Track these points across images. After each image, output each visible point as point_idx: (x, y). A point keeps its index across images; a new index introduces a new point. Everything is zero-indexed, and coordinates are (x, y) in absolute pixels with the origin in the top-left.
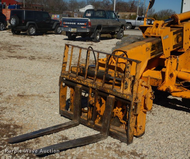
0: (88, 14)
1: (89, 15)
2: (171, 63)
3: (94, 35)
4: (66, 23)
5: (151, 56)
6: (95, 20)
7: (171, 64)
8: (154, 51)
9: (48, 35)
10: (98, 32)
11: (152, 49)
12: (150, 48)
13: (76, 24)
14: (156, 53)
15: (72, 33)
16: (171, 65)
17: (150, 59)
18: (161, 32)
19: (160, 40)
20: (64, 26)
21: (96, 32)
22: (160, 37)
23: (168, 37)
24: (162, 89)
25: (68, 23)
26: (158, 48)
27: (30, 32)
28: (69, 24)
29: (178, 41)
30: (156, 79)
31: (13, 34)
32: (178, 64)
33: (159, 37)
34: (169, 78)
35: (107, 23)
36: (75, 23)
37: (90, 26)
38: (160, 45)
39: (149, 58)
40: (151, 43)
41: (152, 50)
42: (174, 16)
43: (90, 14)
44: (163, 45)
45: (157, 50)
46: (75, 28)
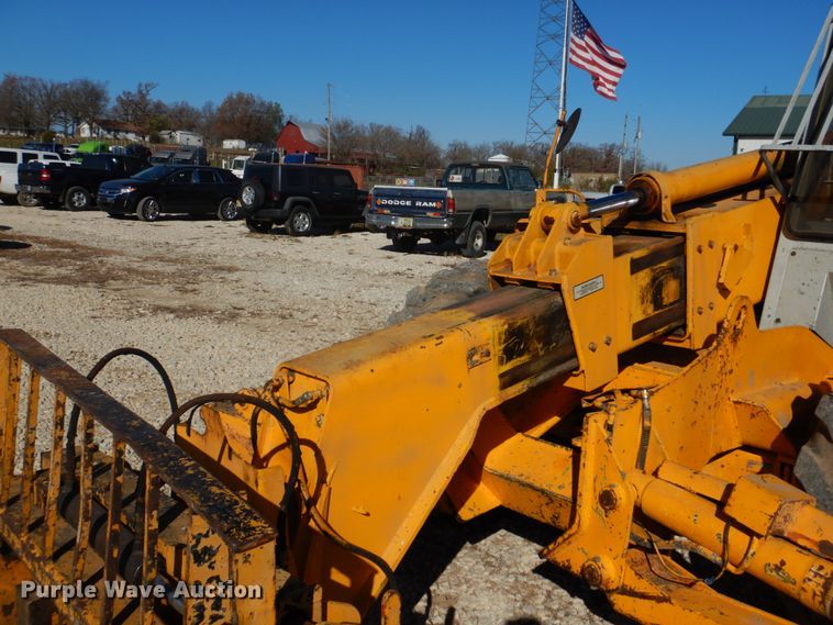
0: (455, 176)
1: (457, 178)
2: (609, 428)
3: (466, 237)
4: (384, 202)
5: (504, 386)
6: (467, 193)
7: (606, 434)
8: (525, 358)
9: (349, 234)
10: (479, 228)
11: (509, 353)
12: (497, 350)
13: (413, 203)
14: (534, 367)
15: (400, 230)
16: (608, 441)
17: (498, 403)
18: (565, 258)
19: (559, 299)
20: (379, 210)
21: (473, 228)
22: (557, 288)
23: (600, 286)
24: (565, 560)
25: (390, 202)
26: (547, 343)
27: (296, 225)
28: (393, 205)
29: (657, 301)
30: (543, 492)
31: (252, 231)
32: (646, 432)
33: (553, 285)
34: (596, 510)
35: (508, 203)
36: (408, 203)
37: (451, 211)
38: (558, 326)
39: (492, 400)
40: (503, 321)
41: (509, 358)
42: (642, 181)
43: (461, 177)
44: (574, 326)
45: (541, 353)
46: (409, 217)
